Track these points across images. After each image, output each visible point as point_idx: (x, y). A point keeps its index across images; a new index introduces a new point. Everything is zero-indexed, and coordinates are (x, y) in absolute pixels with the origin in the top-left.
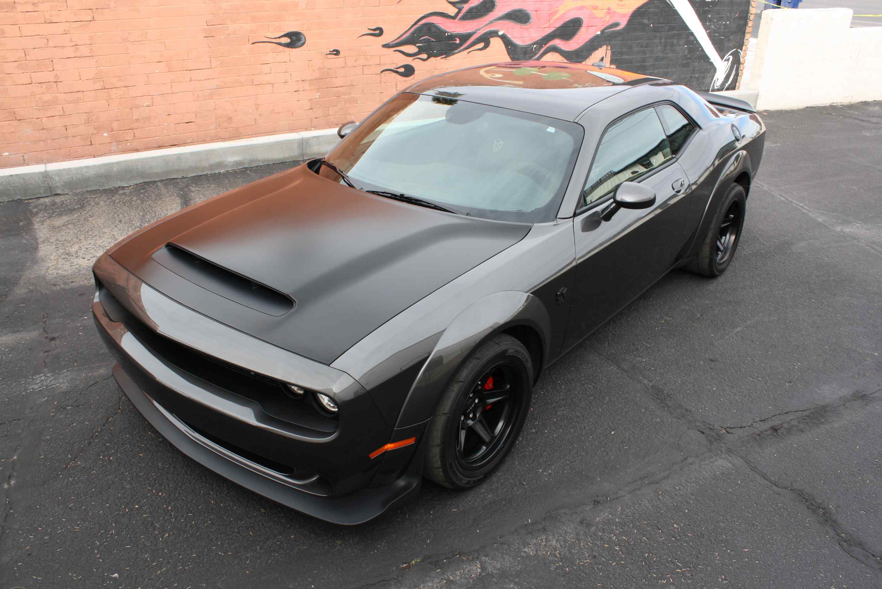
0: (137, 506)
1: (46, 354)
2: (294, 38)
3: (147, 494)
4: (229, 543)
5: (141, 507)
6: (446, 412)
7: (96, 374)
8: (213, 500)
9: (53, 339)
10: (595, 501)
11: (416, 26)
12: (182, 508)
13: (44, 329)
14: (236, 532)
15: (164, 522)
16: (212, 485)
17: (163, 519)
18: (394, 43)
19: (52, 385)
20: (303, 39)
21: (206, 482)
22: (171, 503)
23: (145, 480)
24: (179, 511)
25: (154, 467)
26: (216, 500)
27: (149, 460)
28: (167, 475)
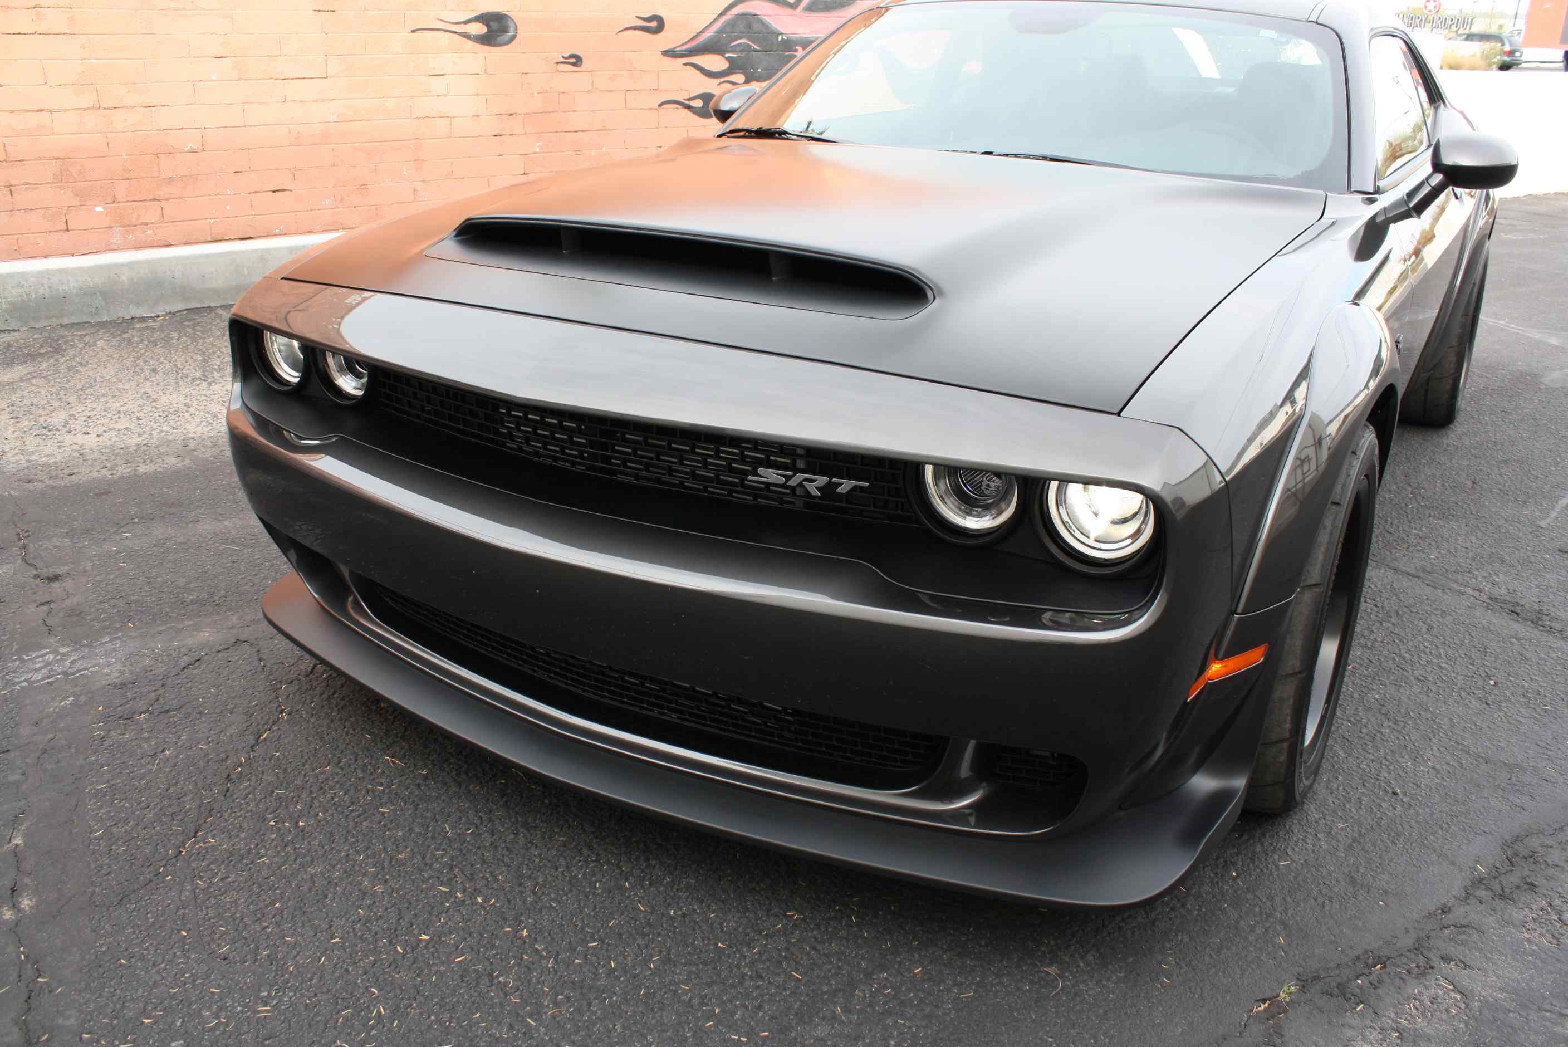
0: (424, 937)
1: (45, 608)
2: (495, 25)
3: (442, 903)
4: (744, 1006)
6: (1313, 582)
7: (190, 641)
9: (56, 578)
11: (725, 18)
13: (24, 559)
15: (524, 971)
17: (517, 964)
18: (684, 48)
19: (78, 671)
20: (512, 29)
21: (598, 861)
22: (523, 919)
23: (420, 870)
24: (557, 937)
25: (434, 837)
26: (648, 901)
27: (413, 820)
28: (479, 852)
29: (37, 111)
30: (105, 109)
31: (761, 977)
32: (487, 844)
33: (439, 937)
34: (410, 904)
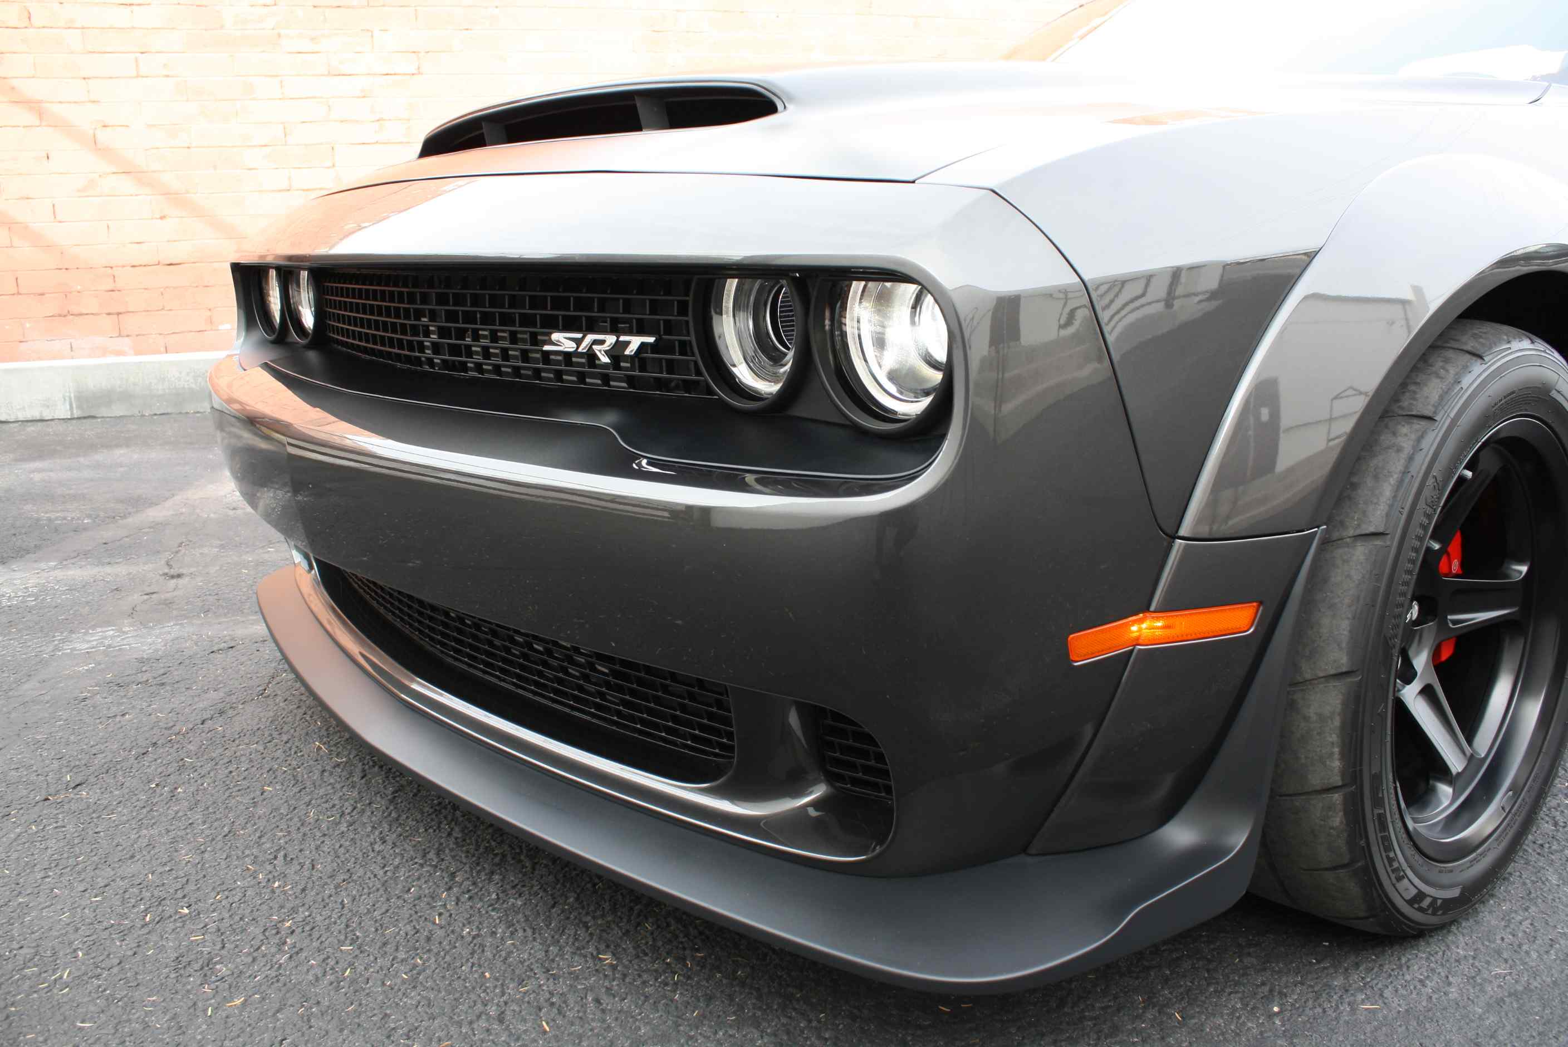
1: (146, 597)
5: (195, 916)
6: (1372, 529)
7: (239, 632)
9: (179, 576)
13: (168, 561)
19: (122, 646)
21: (436, 866)
22: (301, 909)
23: (247, 847)
24: (316, 934)
25: (291, 819)
26: (451, 915)
27: (286, 802)
28: (322, 839)
31: (501, 1020)
32: (337, 832)
33: (199, 914)
34: (204, 876)
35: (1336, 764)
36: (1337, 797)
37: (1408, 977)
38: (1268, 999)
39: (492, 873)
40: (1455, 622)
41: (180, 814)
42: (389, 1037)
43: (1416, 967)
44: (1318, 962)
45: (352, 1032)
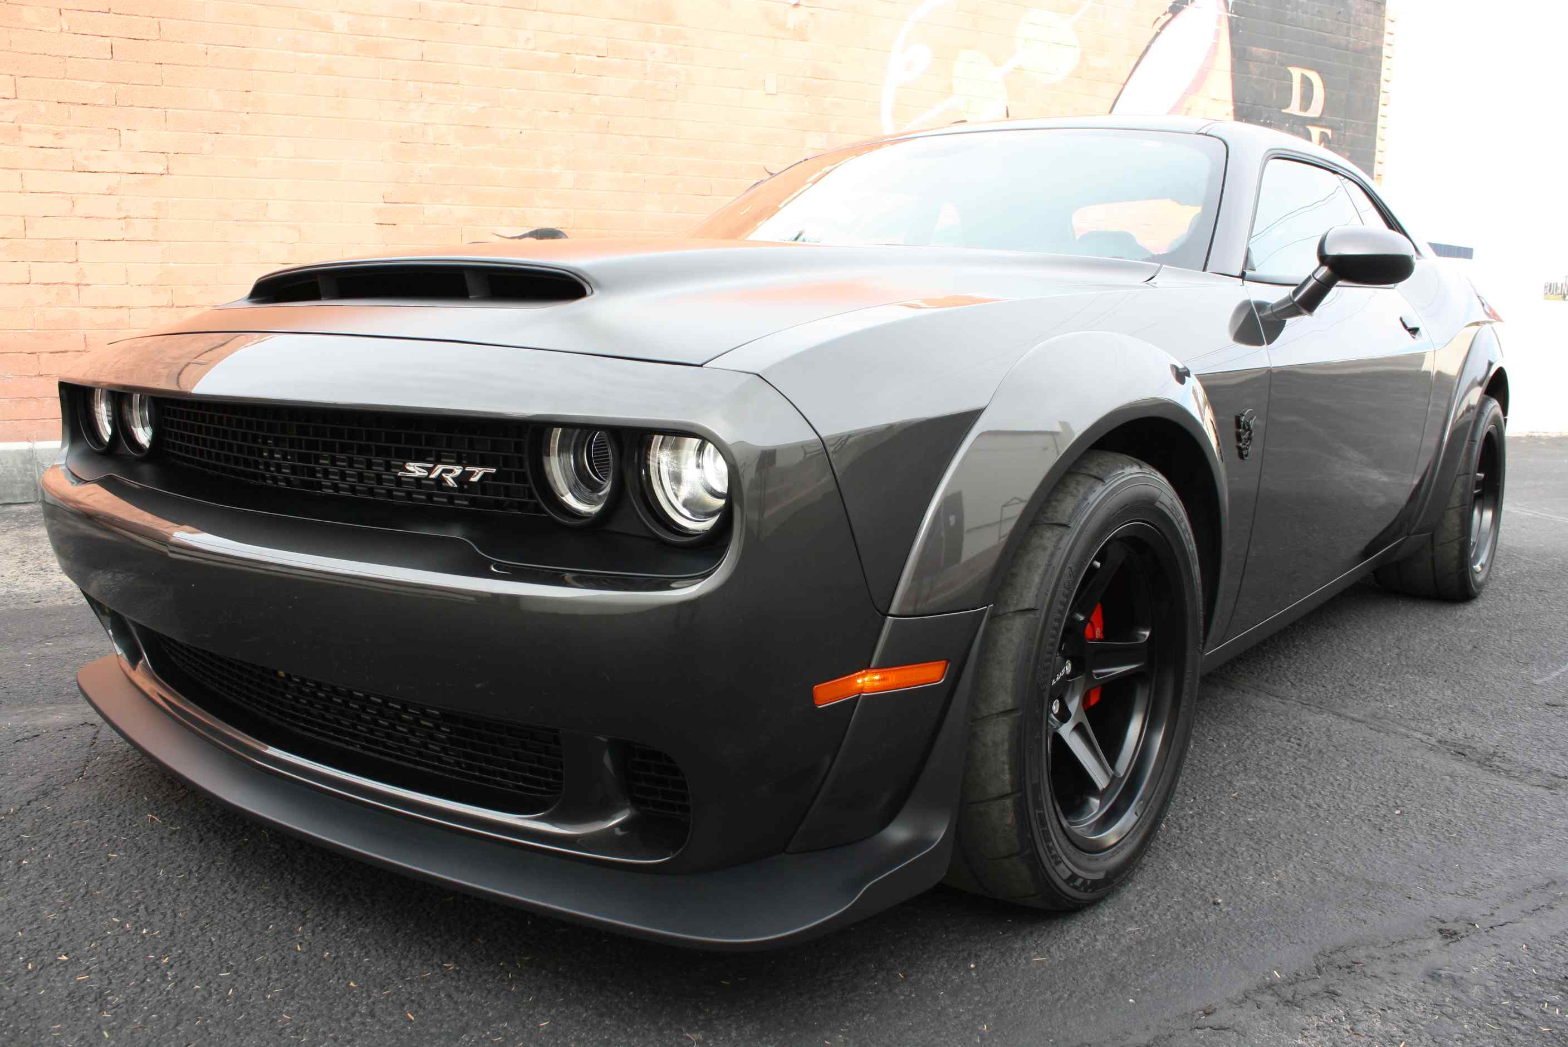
0: (64, 958)
3: (105, 932)
4: (335, 1039)
5: (75, 961)
6: (1026, 606)
7: (40, 722)
8: (300, 944)
10: (1441, 931)
12: (203, 962)
14: (361, 1015)
15: (139, 990)
16: (304, 913)
17: (136, 986)
21: (287, 908)
22: (174, 949)
23: (107, 904)
24: (193, 966)
25: (143, 879)
26: (310, 944)
27: (134, 865)
28: (176, 893)
29: (117, 308)
30: (177, 307)
31: (372, 1014)
32: (189, 887)
33: (78, 959)
34: (74, 930)
35: (1007, 777)
36: (1008, 802)
37: (1067, 938)
38: (967, 960)
39: (338, 910)
40: (1098, 675)
41: (32, 882)
42: (280, 1035)
43: (1073, 931)
44: (1004, 933)
45: (248, 1034)
